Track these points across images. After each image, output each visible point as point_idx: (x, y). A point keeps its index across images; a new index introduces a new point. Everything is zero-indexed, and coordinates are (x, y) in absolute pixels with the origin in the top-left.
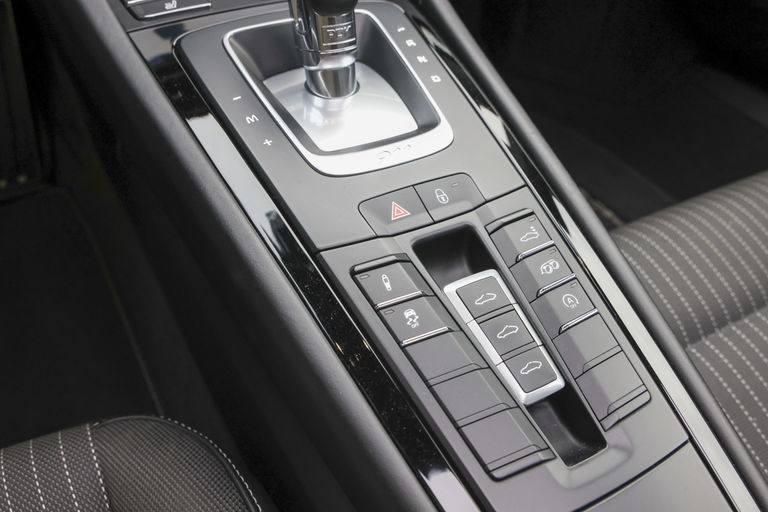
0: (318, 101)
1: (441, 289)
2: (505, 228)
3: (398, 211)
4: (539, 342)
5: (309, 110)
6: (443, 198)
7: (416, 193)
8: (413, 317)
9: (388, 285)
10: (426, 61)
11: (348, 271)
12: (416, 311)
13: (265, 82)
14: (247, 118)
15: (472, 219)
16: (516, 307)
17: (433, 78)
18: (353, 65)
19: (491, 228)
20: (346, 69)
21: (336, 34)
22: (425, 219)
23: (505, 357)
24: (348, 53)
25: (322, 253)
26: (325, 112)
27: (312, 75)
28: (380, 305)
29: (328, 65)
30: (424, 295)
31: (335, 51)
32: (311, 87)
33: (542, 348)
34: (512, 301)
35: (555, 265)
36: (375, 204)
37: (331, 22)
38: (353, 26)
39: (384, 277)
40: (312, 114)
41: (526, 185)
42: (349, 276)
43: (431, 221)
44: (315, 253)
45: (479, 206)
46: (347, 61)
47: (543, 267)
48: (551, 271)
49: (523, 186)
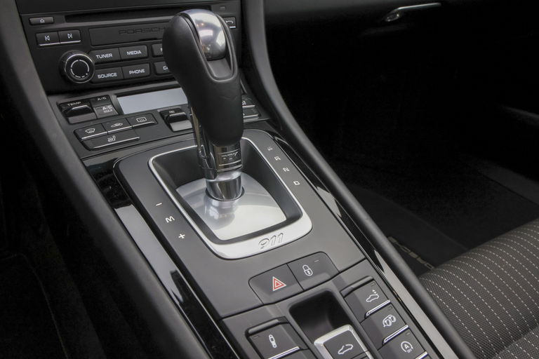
0: (215, 203)
1: (313, 343)
2: (355, 292)
3: (277, 284)
5: (208, 208)
6: (308, 272)
7: (289, 270)
9: (274, 344)
11: (244, 333)
13: (177, 190)
14: (166, 219)
15: (331, 286)
16: (368, 353)
17: (295, 182)
18: (239, 178)
19: (345, 292)
20: (235, 180)
21: (228, 158)
22: (296, 289)
24: (236, 169)
25: (224, 320)
26: (220, 210)
27: (211, 185)
29: (222, 179)
30: (301, 350)
31: (227, 169)
32: (211, 193)
34: (364, 349)
35: (392, 319)
36: (260, 280)
37: (224, 150)
38: (239, 151)
39: (271, 337)
40: (211, 211)
41: (366, 258)
42: (245, 339)
43: (302, 290)
44: (219, 320)
45: (335, 276)
46: (235, 175)
47: (385, 321)
48: (390, 324)
49: (364, 259)
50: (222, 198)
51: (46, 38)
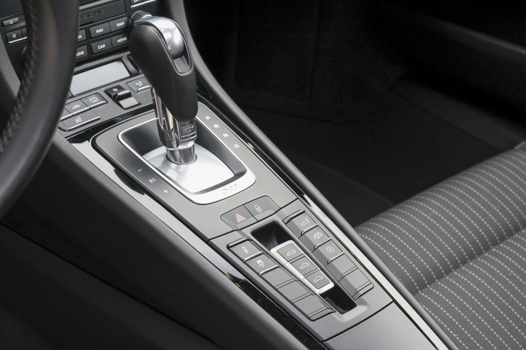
1: (270, 250)
2: (293, 220)
3: (240, 218)
4: (319, 269)
5: (167, 169)
6: (259, 209)
7: (246, 208)
8: (261, 263)
9: (246, 251)
10: (228, 136)
11: (226, 247)
12: (262, 260)
14: (150, 180)
15: (276, 218)
16: (306, 255)
17: (235, 146)
18: (193, 146)
19: (286, 221)
20: (190, 148)
22: (253, 220)
23: (306, 276)
24: (192, 140)
27: (171, 152)
28: (246, 259)
29: (183, 147)
30: (263, 253)
31: (186, 140)
32: (169, 158)
33: (321, 271)
34: (303, 253)
35: (320, 234)
36: (227, 216)
38: (195, 125)
39: (243, 248)
41: (298, 198)
42: (227, 250)
43: (257, 221)
44: (208, 241)
45: (277, 212)
46: (191, 144)
47: (315, 236)
48: (319, 237)
49: (296, 199)
50: (181, 162)
51: (13, 36)
